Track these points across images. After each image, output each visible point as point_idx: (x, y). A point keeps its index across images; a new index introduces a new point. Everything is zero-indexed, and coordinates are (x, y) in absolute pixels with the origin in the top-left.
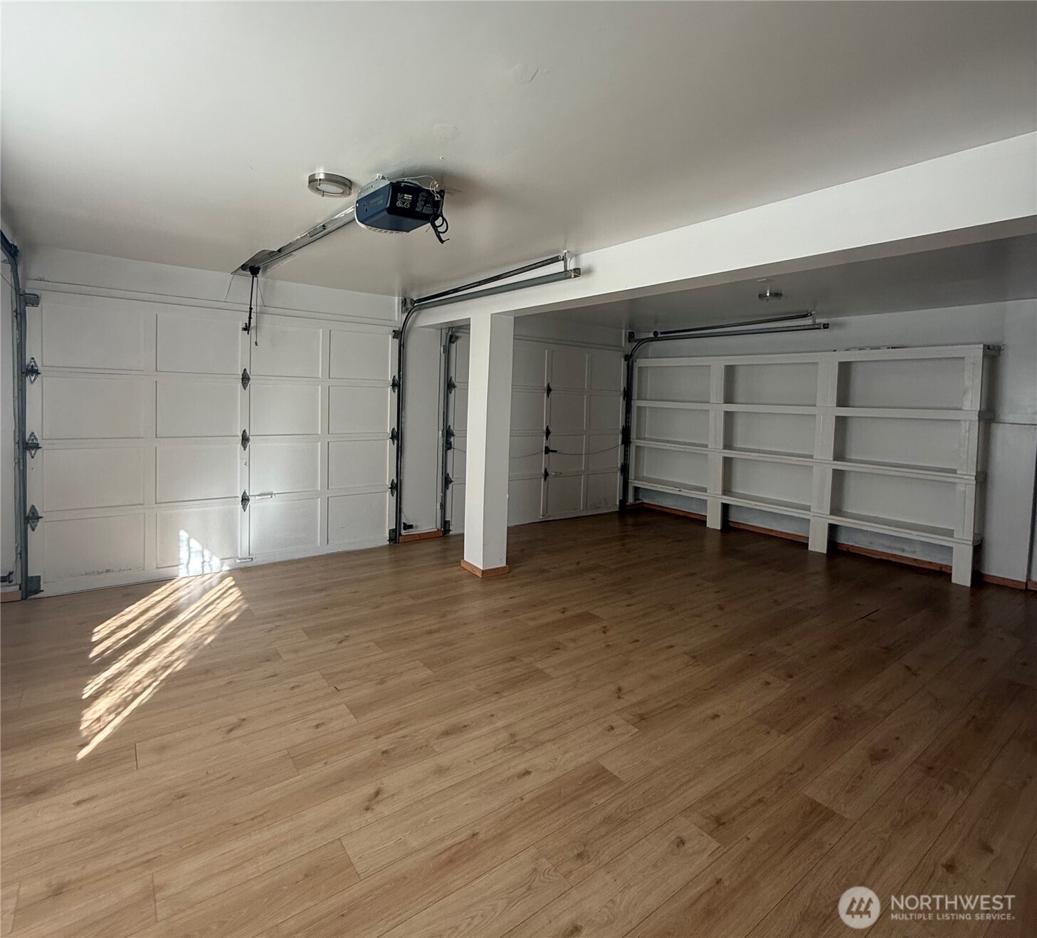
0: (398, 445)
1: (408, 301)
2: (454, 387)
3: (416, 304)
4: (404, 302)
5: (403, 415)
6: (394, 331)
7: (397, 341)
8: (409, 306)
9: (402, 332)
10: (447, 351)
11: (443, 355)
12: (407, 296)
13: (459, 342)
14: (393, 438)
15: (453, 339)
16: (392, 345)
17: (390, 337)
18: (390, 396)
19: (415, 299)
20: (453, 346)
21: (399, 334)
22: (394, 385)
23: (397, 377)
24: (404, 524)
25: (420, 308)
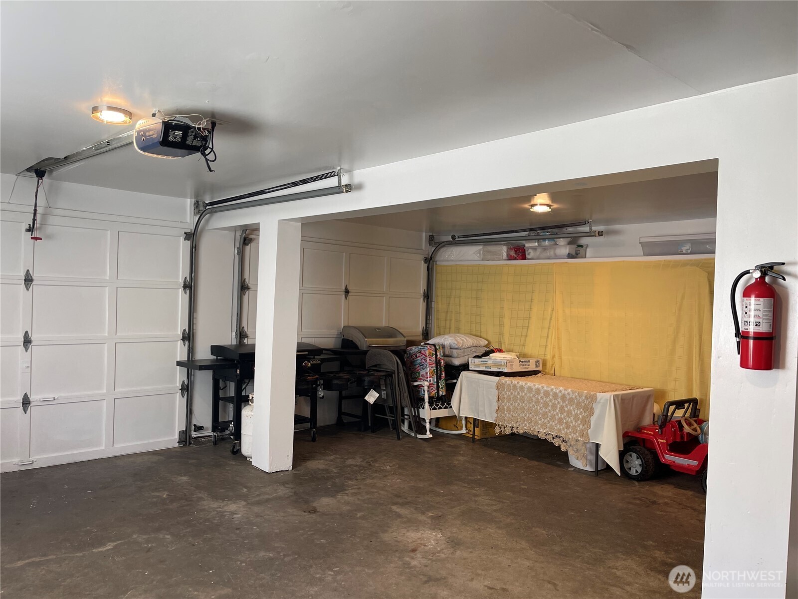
0: (189, 346)
1: (201, 203)
2: (248, 288)
3: (208, 207)
4: (197, 204)
5: (195, 317)
6: (185, 233)
7: (188, 243)
8: (202, 208)
9: (194, 234)
10: (241, 253)
11: (237, 257)
12: (199, 198)
13: (253, 245)
14: (183, 339)
15: (246, 242)
16: (184, 247)
17: (182, 239)
18: (182, 298)
19: (207, 202)
20: (247, 248)
21: (192, 237)
22: (185, 287)
23: (188, 279)
24: (195, 425)
25: (212, 212)
